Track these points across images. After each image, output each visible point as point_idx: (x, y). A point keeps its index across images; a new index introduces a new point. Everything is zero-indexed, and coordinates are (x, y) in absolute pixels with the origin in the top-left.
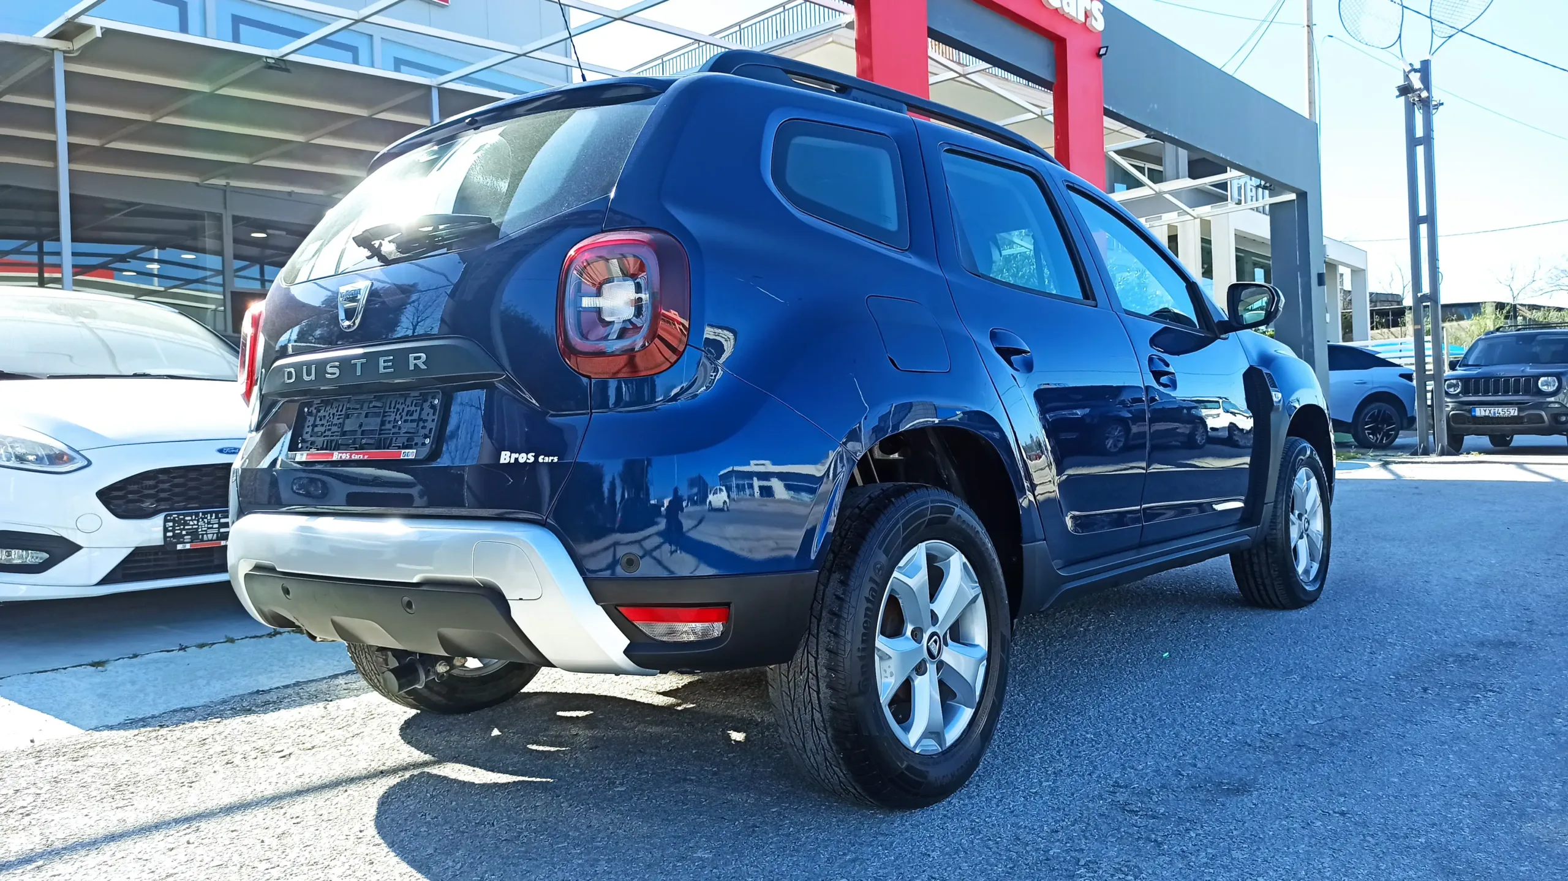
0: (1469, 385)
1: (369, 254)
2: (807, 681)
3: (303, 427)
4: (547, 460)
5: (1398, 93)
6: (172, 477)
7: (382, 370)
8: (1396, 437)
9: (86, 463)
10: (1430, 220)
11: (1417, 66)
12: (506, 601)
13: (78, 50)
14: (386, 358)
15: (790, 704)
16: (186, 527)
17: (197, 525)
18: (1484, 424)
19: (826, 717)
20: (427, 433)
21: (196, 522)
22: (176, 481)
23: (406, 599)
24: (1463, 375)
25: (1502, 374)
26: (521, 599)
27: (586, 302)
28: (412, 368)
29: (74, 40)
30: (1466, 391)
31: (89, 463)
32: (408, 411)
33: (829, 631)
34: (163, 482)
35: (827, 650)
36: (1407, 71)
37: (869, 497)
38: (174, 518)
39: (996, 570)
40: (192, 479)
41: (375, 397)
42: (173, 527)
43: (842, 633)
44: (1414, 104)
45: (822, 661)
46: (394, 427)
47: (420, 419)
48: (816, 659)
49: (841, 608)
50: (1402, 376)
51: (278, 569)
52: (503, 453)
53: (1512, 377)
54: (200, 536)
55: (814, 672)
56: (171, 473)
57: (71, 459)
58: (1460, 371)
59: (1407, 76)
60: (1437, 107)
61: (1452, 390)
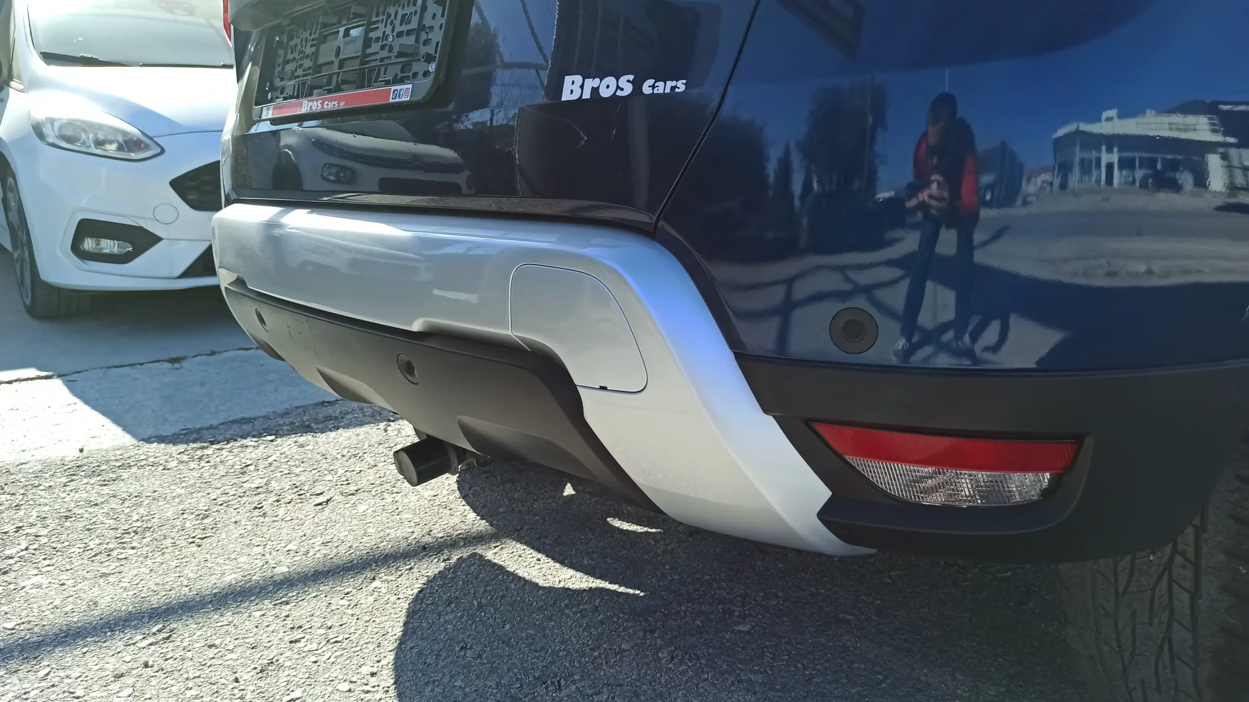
3: (274, 66)
9: (159, 150)
12: (574, 387)
20: (432, 52)
23: (404, 358)
26: (603, 388)
31: (163, 151)
32: (404, 16)
46: (383, 48)
47: (421, 27)
52: (568, 79)
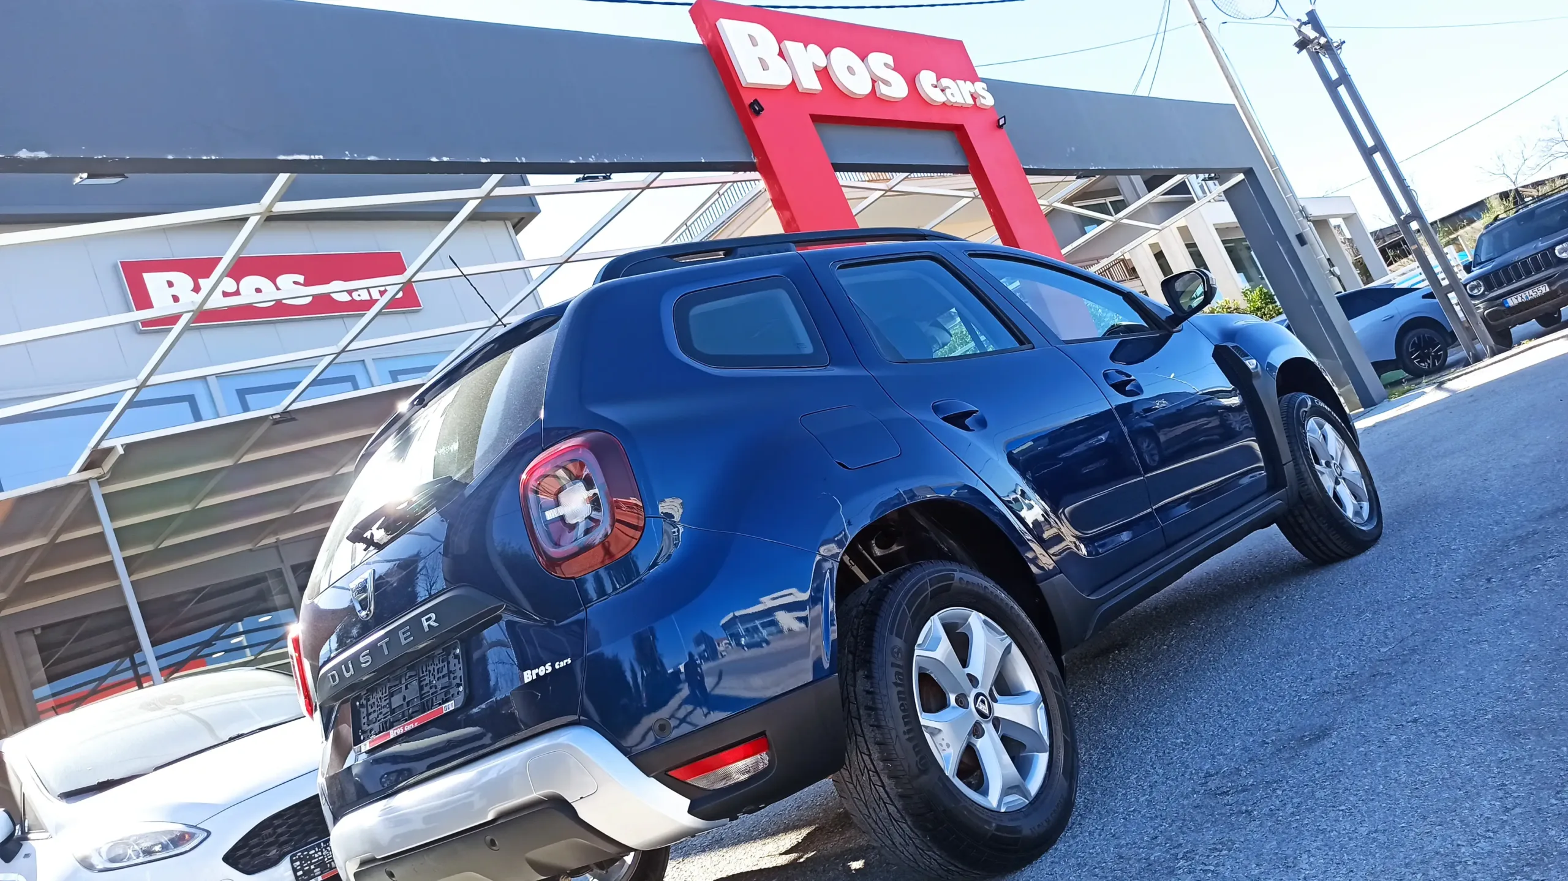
0: (1489, 281)
1: (365, 546)
2: (870, 780)
3: (360, 719)
4: (562, 664)
5: (1297, 49)
6: (286, 819)
7: (404, 642)
8: (1446, 357)
9: (205, 834)
10: (1380, 146)
11: (1305, 19)
12: (569, 804)
13: (108, 472)
14: (403, 630)
15: (865, 808)
16: (313, 861)
17: (322, 855)
18: (1521, 311)
19: (900, 807)
20: (459, 682)
21: (320, 853)
22: (290, 821)
23: (488, 838)
24: (1480, 274)
25: (1516, 259)
26: (582, 798)
27: (550, 515)
28: (427, 629)
29: (103, 465)
30: (1489, 288)
31: (209, 833)
32: (438, 669)
33: (871, 726)
34: (279, 826)
35: (876, 743)
36: (1297, 27)
37: (870, 591)
38: (299, 856)
39: (1018, 615)
40: (305, 815)
41: (408, 668)
42: (301, 865)
43: (883, 723)
44: (1318, 52)
45: (875, 756)
46: (431, 688)
47: (450, 672)
48: (870, 756)
49: (873, 700)
50: (1424, 297)
51: (378, 858)
52: (525, 674)
53: (1527, 258)
54: (328, 865)
55: (873, 768)
56: (285, 815)
57: (192, 836)
58: (1476, 271)
59: (1300, 31)
60: (1339, 47)
61: (1476, 291)
